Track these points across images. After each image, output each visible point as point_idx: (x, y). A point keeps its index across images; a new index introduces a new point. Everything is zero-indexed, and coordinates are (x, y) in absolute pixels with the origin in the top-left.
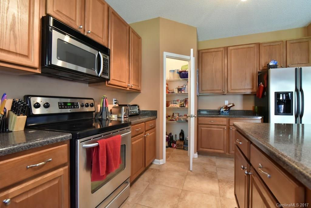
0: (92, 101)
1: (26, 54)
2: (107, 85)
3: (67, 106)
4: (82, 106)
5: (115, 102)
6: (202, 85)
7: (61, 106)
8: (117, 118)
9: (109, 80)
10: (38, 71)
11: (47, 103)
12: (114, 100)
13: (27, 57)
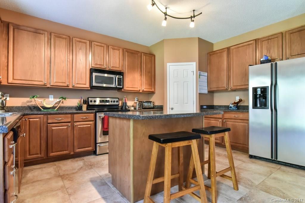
0: (118, 99)
1: (85, 83)
2: (123, 90)
3: (104, 101)
4: (111, 102)
5: (137, 100)
6: (210, 83)
7: (101, 101)
8: (134, 109)
9: (123, 88)
10: (89, 89)
11: (95, 100)
12: (136, 98)
13: (85, 84)
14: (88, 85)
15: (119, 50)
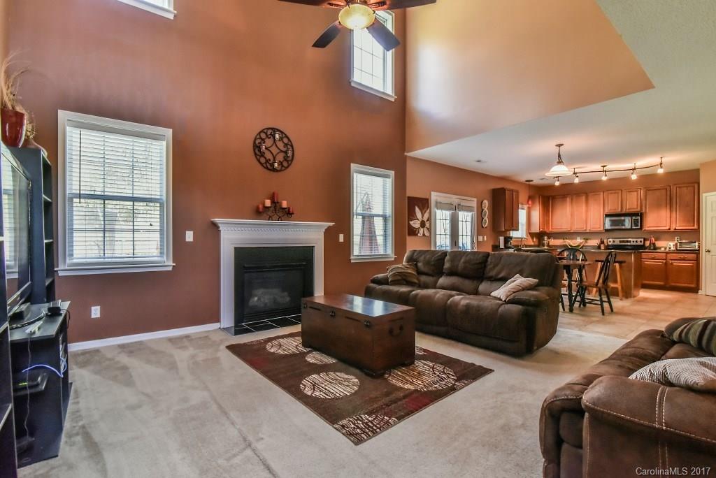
0: (642, 239)
2: (643, 231)
4: (634, 242)
11: (614, 241)
12: (676, 238)
14: (602, 228)
15: (637, 191)
